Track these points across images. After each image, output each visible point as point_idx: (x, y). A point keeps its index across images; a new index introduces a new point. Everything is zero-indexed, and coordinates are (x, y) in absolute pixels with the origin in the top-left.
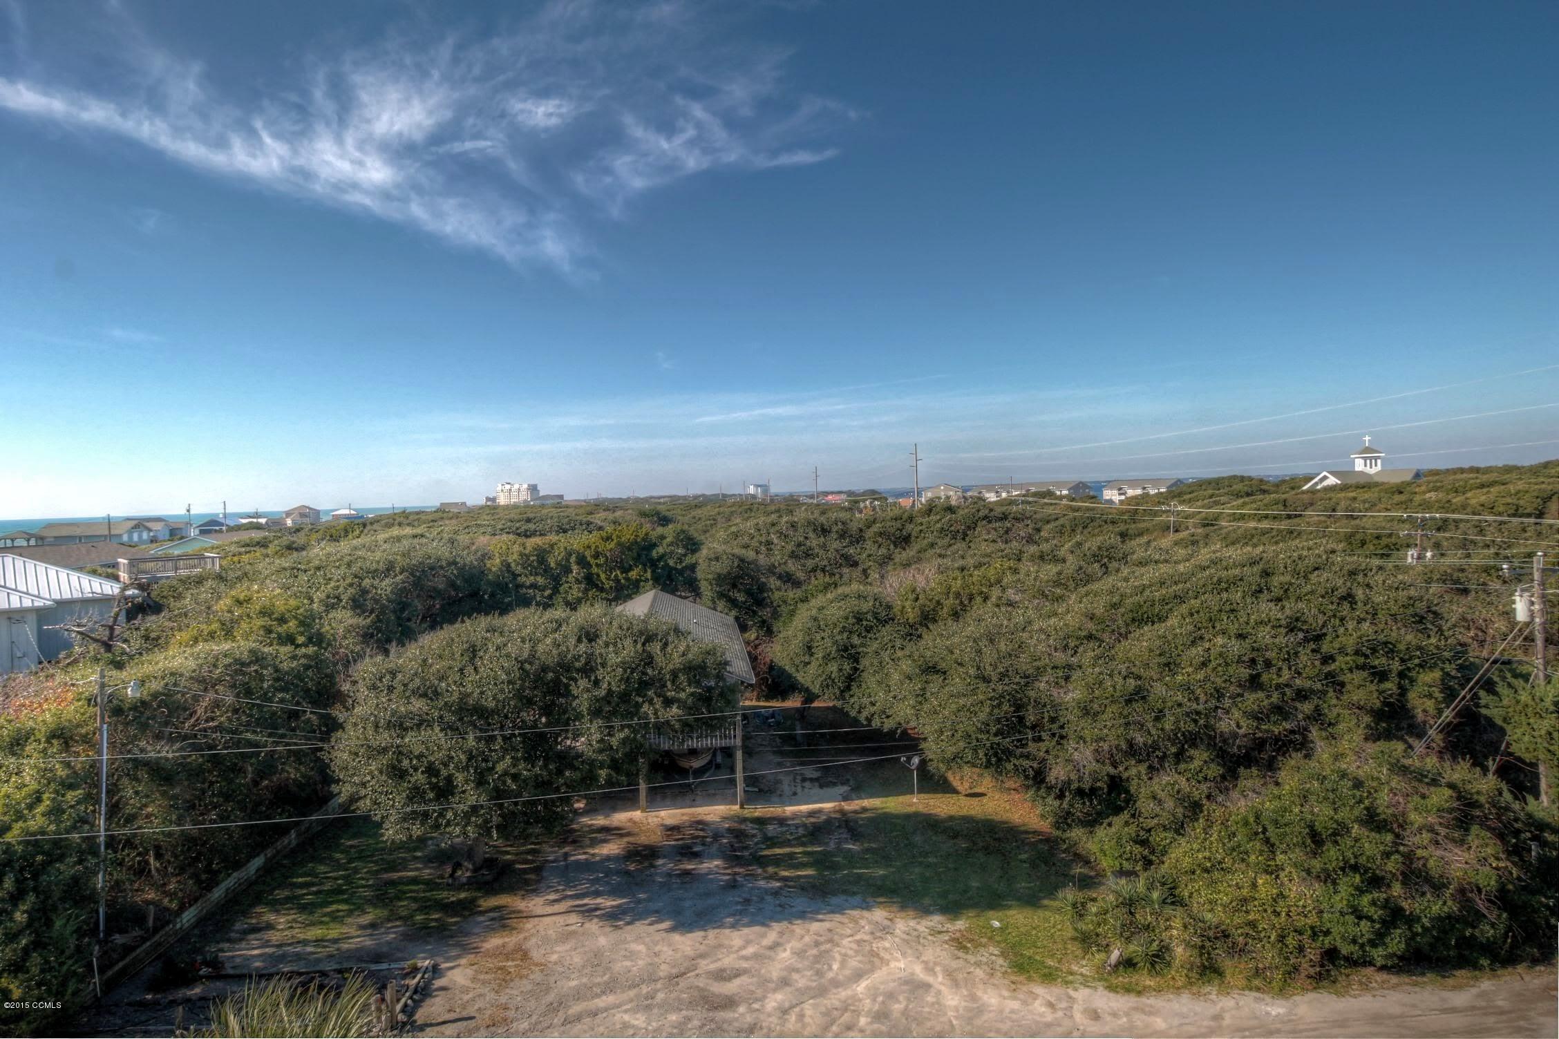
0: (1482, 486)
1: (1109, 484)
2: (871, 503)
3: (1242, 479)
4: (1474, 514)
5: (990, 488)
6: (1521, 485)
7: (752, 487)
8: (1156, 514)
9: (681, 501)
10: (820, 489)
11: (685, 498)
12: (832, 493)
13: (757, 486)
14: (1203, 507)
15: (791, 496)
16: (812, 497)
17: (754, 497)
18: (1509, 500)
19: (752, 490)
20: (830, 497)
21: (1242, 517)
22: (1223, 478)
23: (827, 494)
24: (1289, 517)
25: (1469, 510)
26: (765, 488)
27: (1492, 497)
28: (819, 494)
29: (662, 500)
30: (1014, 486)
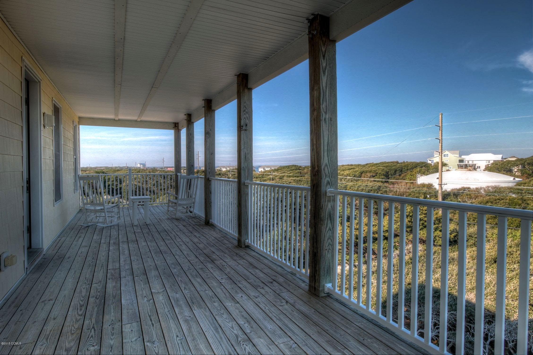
0: (349, 169)
1: (260, 167)
2: (183, 171)
3: (295, 166)
4: (345, 176)
5: (224, 167)
6: (357, 169)
7: (139, 164)
8: (269, 175)
9: (110, 169)
10: (165, 166)
11: (112, 168)
12: (170, 167)
13: (141, 164)
14: (281, 173)
15: (154, 168)
16: (162, 168)
17: (139, 168)
18: (353, 173)
19: (139, 166)
20: (169, 169)
21: (290, 176)
22: (290, 166)
23: (168, 167)
24: (301, 176)
25: (344, 175)
26: (144, 165)
27: (350, 172)
28: (165, 168)
29: (102, 168)
30: (230, 166)
